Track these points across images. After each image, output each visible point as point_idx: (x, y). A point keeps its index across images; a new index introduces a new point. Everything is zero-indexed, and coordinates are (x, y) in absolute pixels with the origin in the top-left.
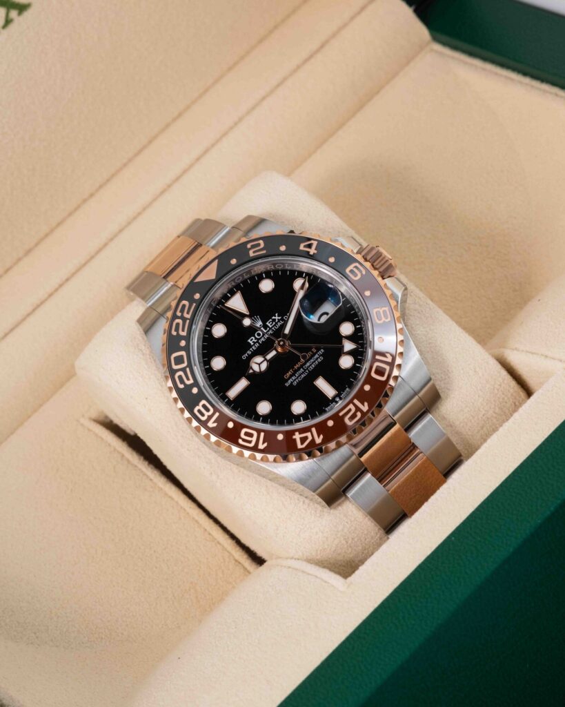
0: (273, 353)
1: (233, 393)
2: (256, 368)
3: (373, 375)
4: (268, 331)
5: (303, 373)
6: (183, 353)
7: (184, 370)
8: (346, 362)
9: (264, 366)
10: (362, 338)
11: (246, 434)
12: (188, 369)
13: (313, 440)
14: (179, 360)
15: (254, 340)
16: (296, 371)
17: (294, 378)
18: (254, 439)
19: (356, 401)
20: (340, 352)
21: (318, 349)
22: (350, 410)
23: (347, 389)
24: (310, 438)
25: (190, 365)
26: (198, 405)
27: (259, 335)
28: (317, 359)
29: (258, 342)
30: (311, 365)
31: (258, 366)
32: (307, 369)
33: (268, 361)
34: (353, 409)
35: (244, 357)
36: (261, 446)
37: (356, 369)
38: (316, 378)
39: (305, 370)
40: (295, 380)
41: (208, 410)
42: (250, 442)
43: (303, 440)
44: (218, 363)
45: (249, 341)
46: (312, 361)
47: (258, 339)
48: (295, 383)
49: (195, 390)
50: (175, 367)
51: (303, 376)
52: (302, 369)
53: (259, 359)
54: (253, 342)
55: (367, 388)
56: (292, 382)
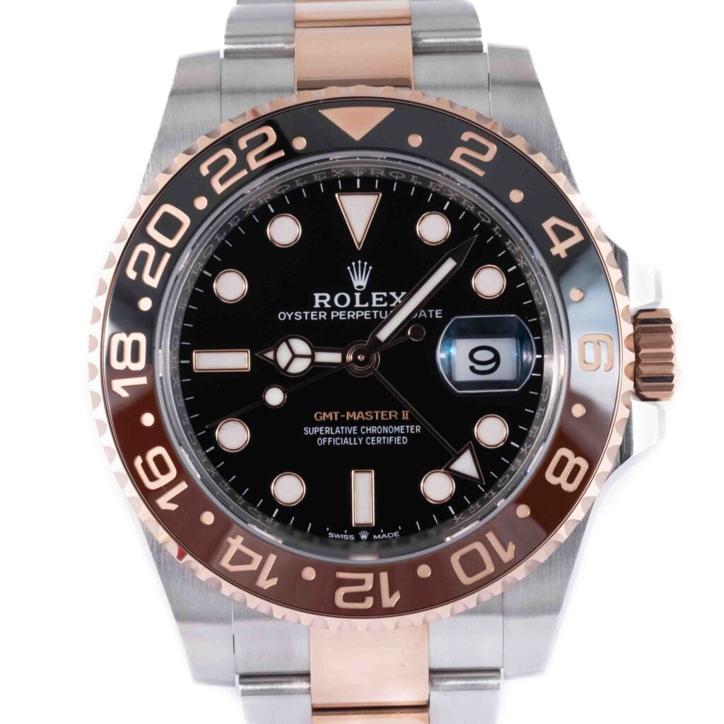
0: (335, 358)
1: (207, 361)
2: (283, 355)
3: (455, 559)
4: (364, 309)
5: (352, 436)
6: (186, 220)
7: (161, 250)
8: (437, 487)
9: (300, 366)
10: (502, 469)
11: (159, 460)
12: (167, 256)
13: (257, 573)
14: (169, 225)
15: (325, 302)
16: (342, 422)
17: (328, 430)
18: (164, 480)
19: (384, 577)
20: (442, 461)
21: (412, 421)
22: (362, 582)
23: (396, 534)
24: (254, 566)
25: (177, 253)
26: (128, 334)
27: (342, 300)
28: (396, 434)
29: (329, 311)
30: (378, 436)
31: (289, 355)
32: (365, 436)
33: (313, 363)
34: (368, 586)
35: (284, 316)
36: (164, 503)
37: (441, 514)
38: (363, 467)
39: (359, 435)
40: (328, 436)
41: (135, 358)
42: (152, 478)
43: (240, 558)
44: (231, 286)
45: (317, 295)
46: (386, 429)
47: (334, 308)
48: (322, 442)
49: (145, 304)
50: (151, 230)
51: (346, 441)
52: (354, 428)
53: (301, 346)
54: (322, 304)
55: (424, 571)
56: (318, 434)
